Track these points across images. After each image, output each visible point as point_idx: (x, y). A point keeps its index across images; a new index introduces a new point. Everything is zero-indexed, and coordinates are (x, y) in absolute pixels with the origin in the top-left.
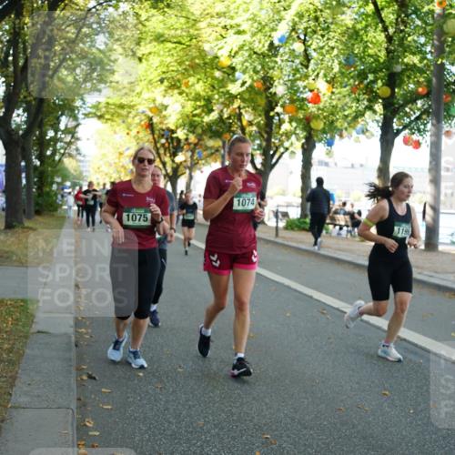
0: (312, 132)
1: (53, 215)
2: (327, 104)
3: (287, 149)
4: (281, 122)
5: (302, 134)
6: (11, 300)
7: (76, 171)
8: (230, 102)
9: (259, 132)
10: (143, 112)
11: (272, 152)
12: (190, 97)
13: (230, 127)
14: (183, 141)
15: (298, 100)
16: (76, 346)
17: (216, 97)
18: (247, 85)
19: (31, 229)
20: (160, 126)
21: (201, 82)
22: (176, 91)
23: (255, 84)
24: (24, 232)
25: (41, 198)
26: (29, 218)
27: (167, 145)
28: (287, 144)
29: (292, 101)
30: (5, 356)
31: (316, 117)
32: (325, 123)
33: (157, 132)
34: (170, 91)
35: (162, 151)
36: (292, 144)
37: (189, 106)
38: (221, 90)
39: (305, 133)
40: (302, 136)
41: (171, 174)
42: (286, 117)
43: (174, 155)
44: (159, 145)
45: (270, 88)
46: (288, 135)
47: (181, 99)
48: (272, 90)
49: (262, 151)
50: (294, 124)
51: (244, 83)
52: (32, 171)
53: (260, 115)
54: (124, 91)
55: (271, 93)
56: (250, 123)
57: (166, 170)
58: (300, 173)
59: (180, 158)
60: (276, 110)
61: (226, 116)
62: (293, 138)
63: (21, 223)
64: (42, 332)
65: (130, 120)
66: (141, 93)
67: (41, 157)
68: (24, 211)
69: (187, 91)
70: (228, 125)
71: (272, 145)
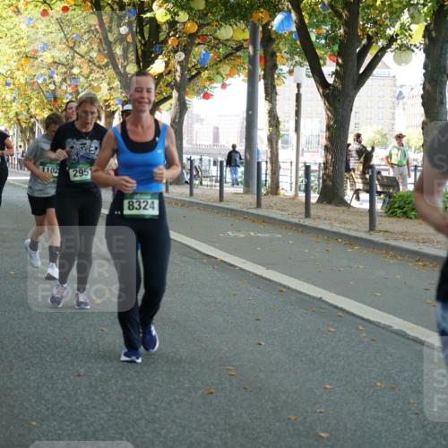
3: (392, 40)
9: (331, 6)
11: (358, 50)
14: (164, 28)
27: (129, 39)
35: (118, 51)
36: (403, 27)
43: (145, 60)
44: (111, 38)
49: (336, 48)
59: (158, 67)
62: (405, 17)
71: (360, 33)
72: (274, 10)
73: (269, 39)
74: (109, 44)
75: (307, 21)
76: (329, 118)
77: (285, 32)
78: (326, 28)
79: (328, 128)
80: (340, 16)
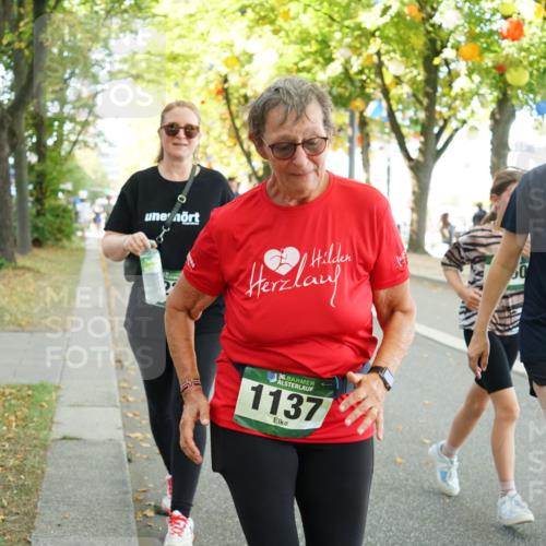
0: (509, 92)
1: (63, 248)
2: (536, 40)
3: (464, 122)
4: (452, 76)
5: (492, 96)
6: (9, 387)
7: (95, 172)
8: (362, 44)
9: (414, 95)
10: (211, 68)
11: (436, 130)
12: (293, 38)
13: (363, 87)
15: (481, 35)
16: (129, 460)
17: (338, 35)
18: (392, 12)
19: (28, 269)
20: (243, 91)
21: (310, 10)
22: (268, 28)
23: (406, 10)
24: (16, 275)
25: (41, 218)
26: (23, 252)
28: (462, 115)
29: (472, 37)
30: (11, 478)
31: (517, 64)
32: (531, 74)
33: (234, 101)
34: (257, 29)
36: (473, 112)
37: (292, 54)
38: (347, 23)
39: (496, 94)
40: (490, 98)
41: (261, 173)
42: (461, 67)
44: (238, 124)
45: (431, 17)
46: (465, 98)
47: (277, 41)
48: (437, 19)
49: (419, 128)
50: (476, 78)
51: (386, 10)
52: (25, 172)
53: (415, 66)
54: (178, 31)
55: (433, 25)
56: (398, 80)
57: (253, 168)
58: (489, 164)
60: (443, 56)
61: (354, 69)
62: (475, 102)
63: (11, 259)
64: (71, 439)
65: (188, 81)
66: (209, 32)
67: (39, 148)
68: (15, 241)
69: (286, 26)
70: (358, 84)
71: (437, 116)
72: (368, 98)
73: (364, 123)
74: (237, 130)
75: (394, 107)
76: (414, 186)
77: (377, 118)
78: (411, 113)
79: (414, 193)
80: (421, 103)
